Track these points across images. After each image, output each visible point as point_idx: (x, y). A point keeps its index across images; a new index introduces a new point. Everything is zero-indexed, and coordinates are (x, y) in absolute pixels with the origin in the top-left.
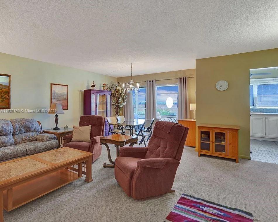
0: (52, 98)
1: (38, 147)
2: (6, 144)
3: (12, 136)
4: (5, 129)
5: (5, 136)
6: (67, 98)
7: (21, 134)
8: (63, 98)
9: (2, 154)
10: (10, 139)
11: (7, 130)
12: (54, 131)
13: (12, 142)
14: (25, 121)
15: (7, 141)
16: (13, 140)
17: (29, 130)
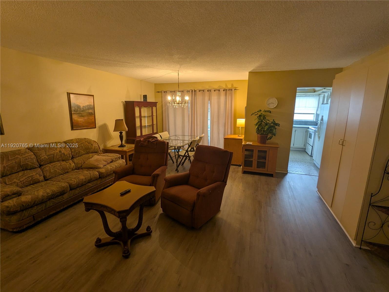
0: (72, 113)
1: (109, 169)
2: (68, 170)
3: (71, 161)
4: (64, 154)
5: (64, 162)
6: (93, 113)
7: (80, 156)
8: (88, 113)
9: (77, 181)
10: (70, 164)
11: (66, 154)
12: (120, 149)
13: (73, 167)
14: (82, 142)
15: (68, 167)
16: (74, 164)
17: (89, 151)
